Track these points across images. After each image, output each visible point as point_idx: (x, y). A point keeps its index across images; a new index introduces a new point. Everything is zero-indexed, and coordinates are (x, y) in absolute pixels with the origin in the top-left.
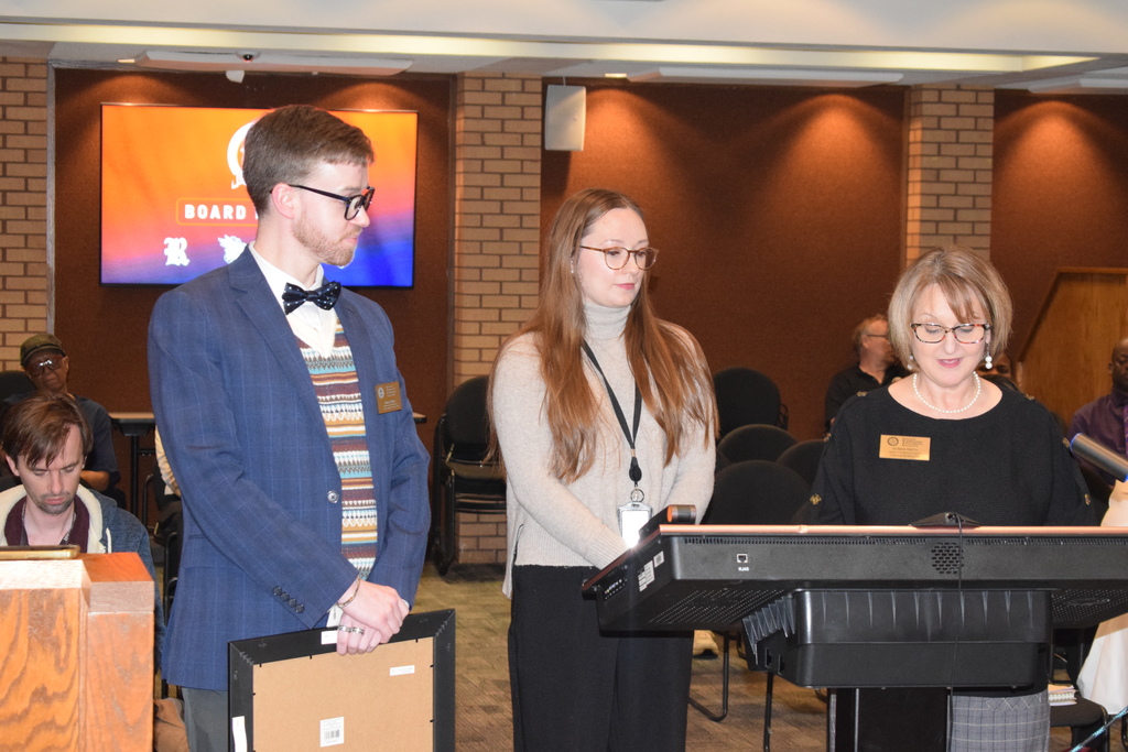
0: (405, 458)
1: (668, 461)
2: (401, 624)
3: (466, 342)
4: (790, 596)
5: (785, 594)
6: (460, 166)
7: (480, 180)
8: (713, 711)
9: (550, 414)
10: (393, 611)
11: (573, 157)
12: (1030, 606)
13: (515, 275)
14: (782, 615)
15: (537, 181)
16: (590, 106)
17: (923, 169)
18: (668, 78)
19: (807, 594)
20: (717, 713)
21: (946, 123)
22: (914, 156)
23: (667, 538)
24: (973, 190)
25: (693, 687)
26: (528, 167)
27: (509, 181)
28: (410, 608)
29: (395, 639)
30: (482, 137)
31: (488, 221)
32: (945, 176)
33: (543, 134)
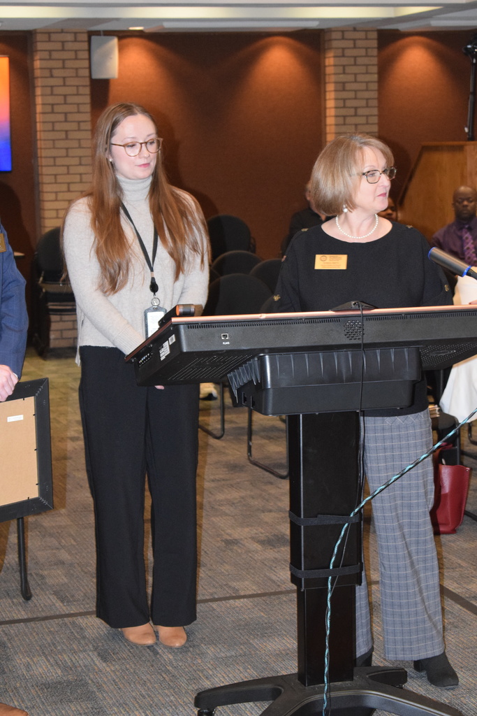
0: (9, 283)
1: (177, 277)
2: (13, 389)
3: (47, 205)
4: (256, 359)
5: (253, 357)
6: (38, 91)
7: (50, 100)
8: (215, 432)
9: (98, 252)
10: (7, 381)
11: (111, 83)
12: (407, 357)
13: (76, 161)
14: (251, 371)
15: (87, 99)
16: (121, 49)
17: (336, 83)
18: (169, 29)
19: (267, 357)
20: (218, 433)
21: (348, 52)
22: (329, 75)
23: (177, 326)
24: (366, 95)
25: (201, 418)
26: (82, 90)
27: (70, 99)
28: (19, 378)
29: (10, 398)
30: (51, 72)
31: (58, 127)
32: (348, 86)
33: (90, 68)
